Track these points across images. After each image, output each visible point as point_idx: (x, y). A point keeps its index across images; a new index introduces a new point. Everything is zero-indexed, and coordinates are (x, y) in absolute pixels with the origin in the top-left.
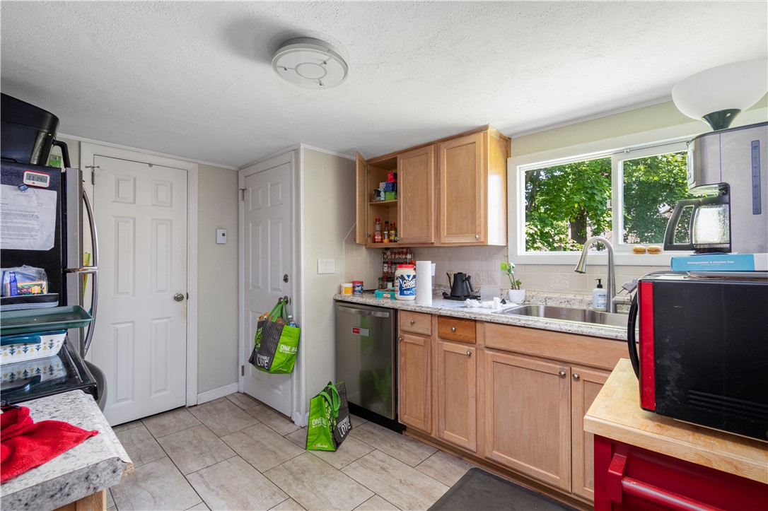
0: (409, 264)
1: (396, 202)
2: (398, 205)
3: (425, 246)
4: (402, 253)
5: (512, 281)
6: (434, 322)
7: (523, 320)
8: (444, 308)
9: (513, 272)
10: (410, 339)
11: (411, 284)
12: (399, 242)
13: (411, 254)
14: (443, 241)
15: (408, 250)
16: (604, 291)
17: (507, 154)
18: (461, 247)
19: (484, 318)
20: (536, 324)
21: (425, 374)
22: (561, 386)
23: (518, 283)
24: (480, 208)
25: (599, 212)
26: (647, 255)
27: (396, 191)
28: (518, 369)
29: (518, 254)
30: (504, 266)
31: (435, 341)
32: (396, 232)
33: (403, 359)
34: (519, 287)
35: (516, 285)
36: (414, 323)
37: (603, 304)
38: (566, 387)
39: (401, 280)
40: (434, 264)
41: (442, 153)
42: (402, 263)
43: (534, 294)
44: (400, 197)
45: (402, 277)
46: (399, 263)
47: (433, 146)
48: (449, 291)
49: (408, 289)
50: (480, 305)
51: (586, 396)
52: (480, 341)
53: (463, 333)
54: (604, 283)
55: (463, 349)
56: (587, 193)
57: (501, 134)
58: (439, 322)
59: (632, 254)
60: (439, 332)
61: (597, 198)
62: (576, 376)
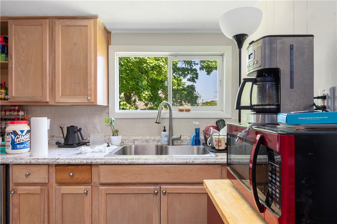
0: (22, 119)
1: (7, 64)
2: (10, 66)
3: (39, 104)
4: (14, 110)
5: (113, 130)
6: (51, 171)
7: (129, 159)
8: (61, 157)
9: (113, 124)
10: (25, 190)
11: (25, 138)
12: (10, 100)
13: (23, 111)
14: (57, 100)
15: (21, 107)
16: (167, 133)
17: (108, 43)
18: (73, 106)
19: (99, 161)
20: (138, 161)
21: (42, 219)
22: (155, 200)
23: (117, 131)
24: (91, 77)
25: (140, 91)
26: (184, 112)
27: (7, 54)
28: (125, 195)
29: (116, 112)
30: (107, 120)
31: (52, 187)
32: (7, 91)
33: (16, 210)
34: (117, 134)
35: (115, 133)
36: (29, 174)
37: (167, 141)
38: (157, 200)
39: (13, 136)
40: (49, 120)
41: (57, 28)
42: (13, 120)
43: (126, 137)
44: (11, 59)
45: (15, 133)
46: (10, 120)
47: (48, 20)
48: (62, 141)
49: (22, 143)
50: (91, 150)
51: (169, 203)
52: (95, 180)
53: (80, 176)
54: (167, 129)
55: (81, 189)
56: (135, 81)
57: (105, 27)
58: (56, 171)
59: (178, 112)
60: (56, 179)
61: (140, 84)
62: (164, 191)
